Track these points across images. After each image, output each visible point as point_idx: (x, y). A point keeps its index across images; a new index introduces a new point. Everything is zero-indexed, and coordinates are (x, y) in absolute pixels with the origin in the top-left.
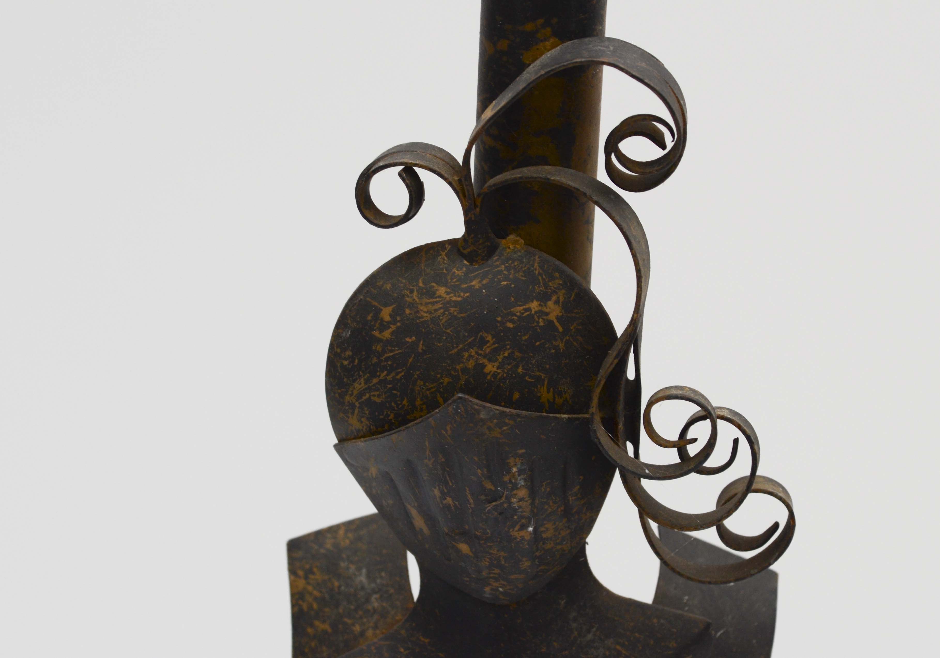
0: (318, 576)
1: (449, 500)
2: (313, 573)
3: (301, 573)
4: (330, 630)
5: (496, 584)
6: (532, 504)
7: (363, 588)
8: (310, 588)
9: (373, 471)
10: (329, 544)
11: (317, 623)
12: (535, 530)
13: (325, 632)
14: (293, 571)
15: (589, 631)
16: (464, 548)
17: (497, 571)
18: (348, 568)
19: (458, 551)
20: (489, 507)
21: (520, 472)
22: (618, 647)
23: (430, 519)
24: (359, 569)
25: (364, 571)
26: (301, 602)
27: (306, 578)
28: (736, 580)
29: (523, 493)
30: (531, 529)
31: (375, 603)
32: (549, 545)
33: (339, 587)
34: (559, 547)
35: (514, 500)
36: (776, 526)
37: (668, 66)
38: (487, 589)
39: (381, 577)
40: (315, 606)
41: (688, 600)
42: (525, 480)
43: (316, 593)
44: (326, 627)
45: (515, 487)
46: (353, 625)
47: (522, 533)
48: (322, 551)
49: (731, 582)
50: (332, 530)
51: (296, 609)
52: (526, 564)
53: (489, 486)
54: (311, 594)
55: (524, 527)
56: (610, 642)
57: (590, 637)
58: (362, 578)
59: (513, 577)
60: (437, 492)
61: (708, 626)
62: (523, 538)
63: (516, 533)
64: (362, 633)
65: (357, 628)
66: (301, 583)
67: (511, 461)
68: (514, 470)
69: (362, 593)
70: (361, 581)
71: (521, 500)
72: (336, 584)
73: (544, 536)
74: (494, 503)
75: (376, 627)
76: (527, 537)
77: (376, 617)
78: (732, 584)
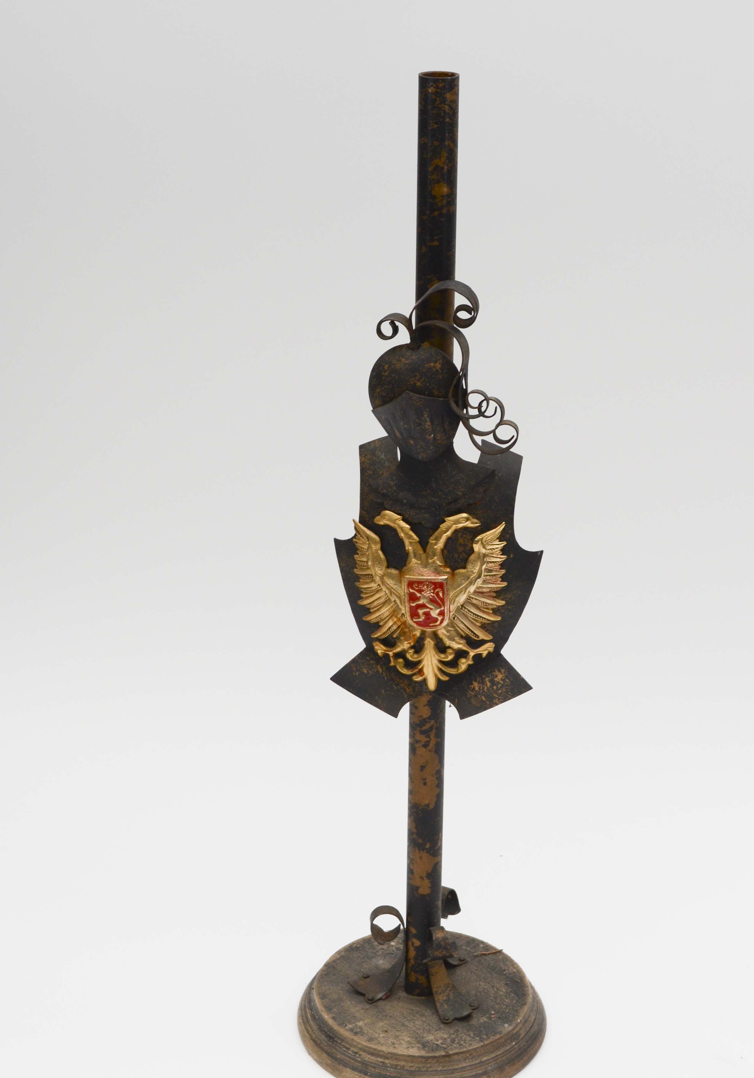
0: (369, 456)
1: (406, 426)
2: (367, 455)
3: (363, 456)
4: (372, 473)
5: (423, 454)
6: (432, 427)
7: (383, 459)
8: (366, 460)
9: (383, 417)
10: (372, 446)
11: (368, 471)
12: (434, 436)
13: (371, 474)
14: (361, 455)
15: (454, 471)
16: (412, 442)
17: (422, 450)
18: (378, 453)
19: (410, 443)
20: (418, 428)
21: (428, 417)
22: (464, 476)
23: (401, 433)
24: (382, 454)
25: (383, 454)
26: (363, 465)
27: (365, 457)
28: (500, 454)
29: (429, 423)
30: (432, 436)
31: (387, 464)
32: (439, 442)
33: (375, 460)
34: (443, 442)
35: (426, 426)
36: (513, 436)
37: (473, 289)
38: (420, 456)
39: (389, 456)
40: (368, 466)
41: (489, 463)
42: (430, 419)
43: (368, 462)
44: (371, 472)
45: (426, 421)
46: (380, 471)
47: (429, 437)
48: (370, 448)
49: (498, 454)
50: (374, 441)
51: (362, 467)
52: (432, 447)
53: (418, 421)
54: (366, 462)
55: (430, 435)
56: (461, 475)
57: (454, 473)
58: (383, 456)
59: (427, 452)
60: (402, 423)
61: (494, 470)
62: (430, 439)
63: (427, 437)
64: (382, 474)
65: (381, 472)
66: (363, 459)
67: (424, 413)
68: (426, 416)
69: (383, 461)
70: (382, 457)
71: (429, 426)
72: (375, 458)
73: (437, 438)
74: (420, 427)
75: (387, 472)
76: (432, 438)
77: (387, 469)
78: (499, 455)
